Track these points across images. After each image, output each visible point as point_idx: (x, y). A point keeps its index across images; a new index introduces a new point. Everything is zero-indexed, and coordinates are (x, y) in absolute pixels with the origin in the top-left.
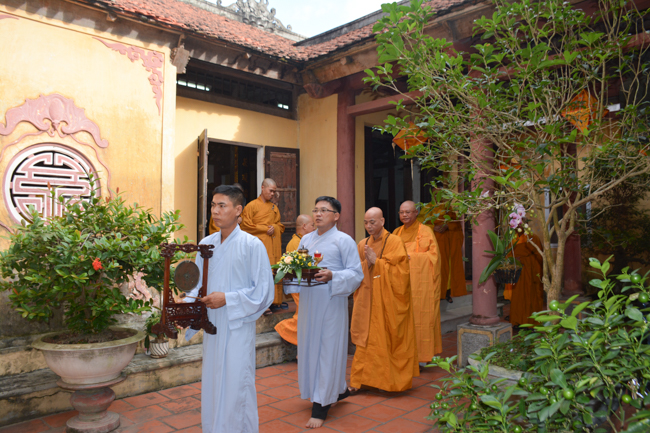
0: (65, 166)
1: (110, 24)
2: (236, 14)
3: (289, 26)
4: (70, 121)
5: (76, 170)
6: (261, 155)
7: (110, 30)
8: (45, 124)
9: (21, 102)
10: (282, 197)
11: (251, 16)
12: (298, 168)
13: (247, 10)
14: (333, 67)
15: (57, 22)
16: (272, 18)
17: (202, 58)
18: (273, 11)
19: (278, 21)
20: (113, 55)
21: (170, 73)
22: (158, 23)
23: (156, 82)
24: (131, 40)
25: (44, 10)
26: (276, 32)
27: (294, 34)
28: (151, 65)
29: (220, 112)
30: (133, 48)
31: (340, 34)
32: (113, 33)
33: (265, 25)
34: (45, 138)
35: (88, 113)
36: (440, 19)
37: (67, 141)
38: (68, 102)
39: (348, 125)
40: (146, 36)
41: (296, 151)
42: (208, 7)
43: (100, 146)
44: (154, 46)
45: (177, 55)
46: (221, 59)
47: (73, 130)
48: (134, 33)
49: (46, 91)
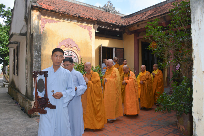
0: (71, 55)
1: (80, 21)
2: (104, 9)
3: (119, 12)
4: (72, 45)
5: (73, 56)
6: (114, 50)
7: (80, 22)
8: (67, 46)
9: (62, 41)
10: (120, 61)
11: (108, 10)
12: (124, 53)
13: (107, 8)
14: (133, 27)
15: (69, 21)
16: (114, 10)
17: (101, 27)
18: (114, 8)
19: (116, 10)
20: (81, 28)
21: (93, 31)
22: (91, 20)
23: (90, 34)
24: (85, 24)
25: (66, 19)
26: (115, 14)
27: (120, 14)
28: (89, 30)
29: (104, 39)
30: (85, 26)
31: (134, 15)
32: (80, 23)
33: (112, 12)
34: (67, 49)
35: (76, 42)
36: (161, 16)
37: (71, 49)
38: (71, 40)
39: (137, 42)
40: (88, 23)
41: (123, 49)
42: (97, 8)
43: (78, 50)
44: (89, 25)
45: (95, 27)
46: (105, 27)
47: (73, 46)
48: (85, 22)
49: (67, 38)
